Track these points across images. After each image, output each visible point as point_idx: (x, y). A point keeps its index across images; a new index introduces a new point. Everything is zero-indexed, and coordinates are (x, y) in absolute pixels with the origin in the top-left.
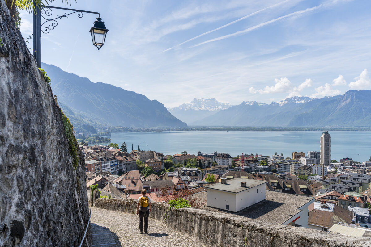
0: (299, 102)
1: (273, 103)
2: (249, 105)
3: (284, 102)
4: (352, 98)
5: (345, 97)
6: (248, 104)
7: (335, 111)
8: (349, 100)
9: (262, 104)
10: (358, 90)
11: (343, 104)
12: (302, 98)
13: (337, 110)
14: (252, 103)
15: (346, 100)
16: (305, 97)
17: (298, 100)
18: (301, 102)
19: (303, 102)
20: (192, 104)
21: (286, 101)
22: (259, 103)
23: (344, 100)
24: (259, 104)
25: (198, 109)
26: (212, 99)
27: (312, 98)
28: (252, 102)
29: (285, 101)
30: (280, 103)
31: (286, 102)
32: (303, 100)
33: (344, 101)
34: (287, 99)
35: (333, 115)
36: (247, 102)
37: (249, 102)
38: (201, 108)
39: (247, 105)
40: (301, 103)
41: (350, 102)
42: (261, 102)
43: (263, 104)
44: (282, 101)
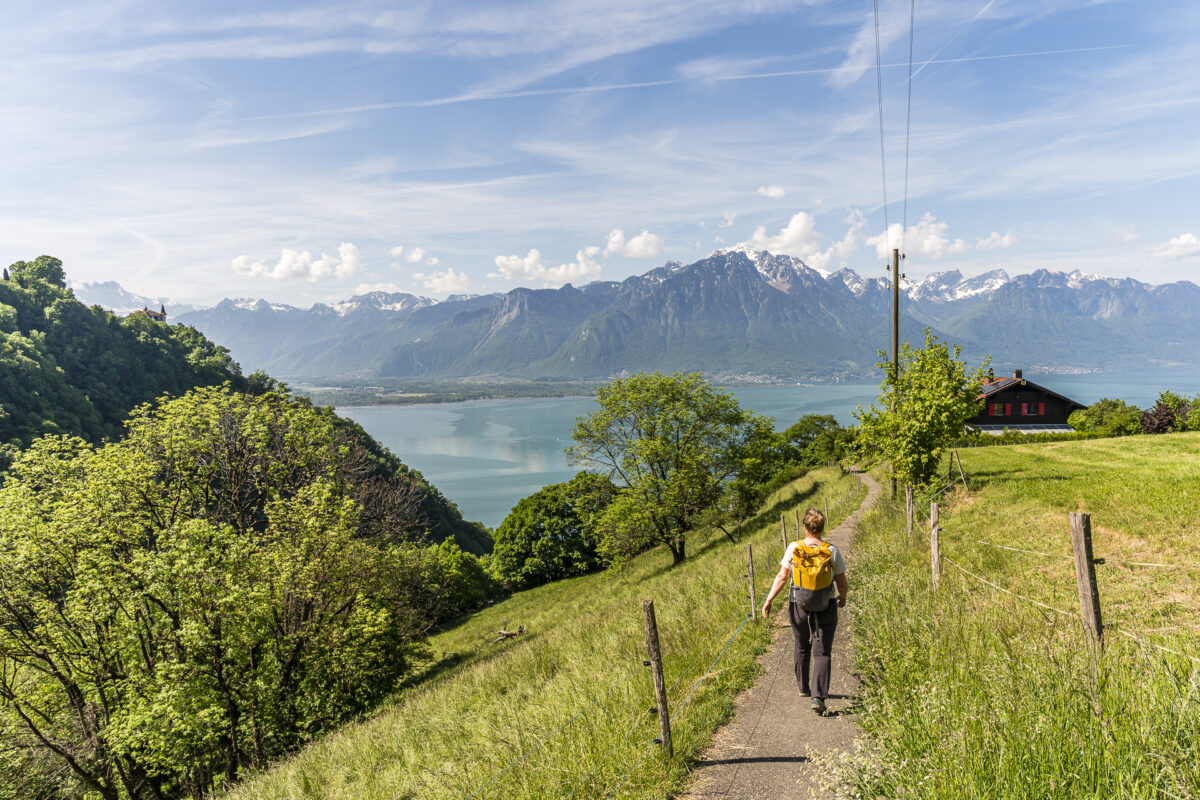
0: (389, 307)
1: (316, 306)
2: (243, 309)
3: (348, 305)
4: (521, 307)
5: (507, 303)
6: (240, 306)
7: (486, 338)
8: (515, 312)
9: (283, 308)
10: (533, 288)
11: (503, 320)
12: (397, 297)
13: (491, 336)
14: (253, 303)
15: (510, 311)
16: (403, 295)
17: (386, 302)
18: (394, 307)
19: (398, 306)
21: (353, 303)
22: (273, 305)
23: (504, 310)
24: (274, 308)
26: (106, 285)
27: (421, 297)
28: (252, 300)
29: (351, 301)
30: (337, 308)
31: (354, 306)
32: (398, 302)
33: (505, 313)
34: (355, 298)
35: (482, 347)
36: (237, 300)
37: (242, 300)
39: (238, 309)
40: (393, 310)
41: (517, 317)
42: (280, 303)
43: (287, 306)
44: (342, 302)
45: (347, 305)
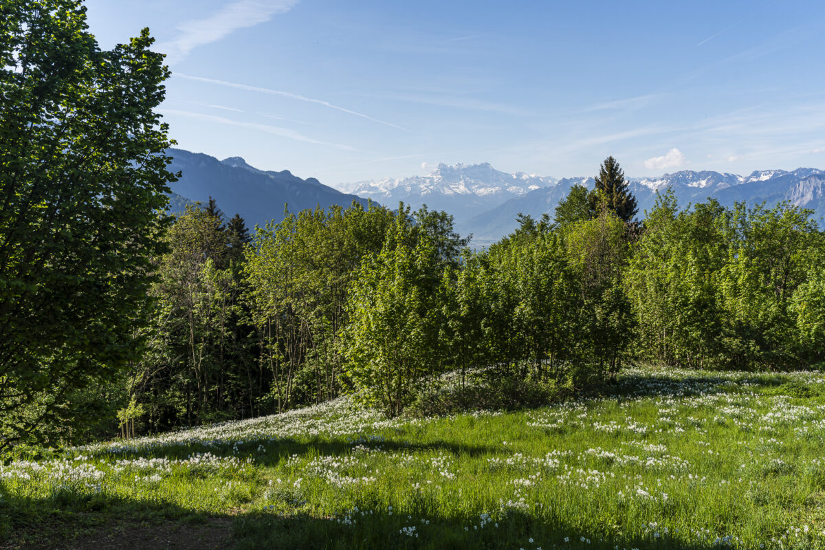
0: (695, 184)
4: (814, 192)
5: (801, 188)
8: (808, 197)
12: (702, 175)
15: (803, 196)
16: (708, 173)
17: (693, 180)
18: (700, 184)
19: (703, 183)
20: (435, 177)
21: (665, 181)
23: (797, 195)
25: (452, 192)
27: (725, 174)
29: (662, 180)
31: (664, 184)
32: (704, 179)
34: (666, 176)
38: (458, 188)
40: (699, 187)
41: (809, 202)
44: (655, 180)
45: (659, 183)
